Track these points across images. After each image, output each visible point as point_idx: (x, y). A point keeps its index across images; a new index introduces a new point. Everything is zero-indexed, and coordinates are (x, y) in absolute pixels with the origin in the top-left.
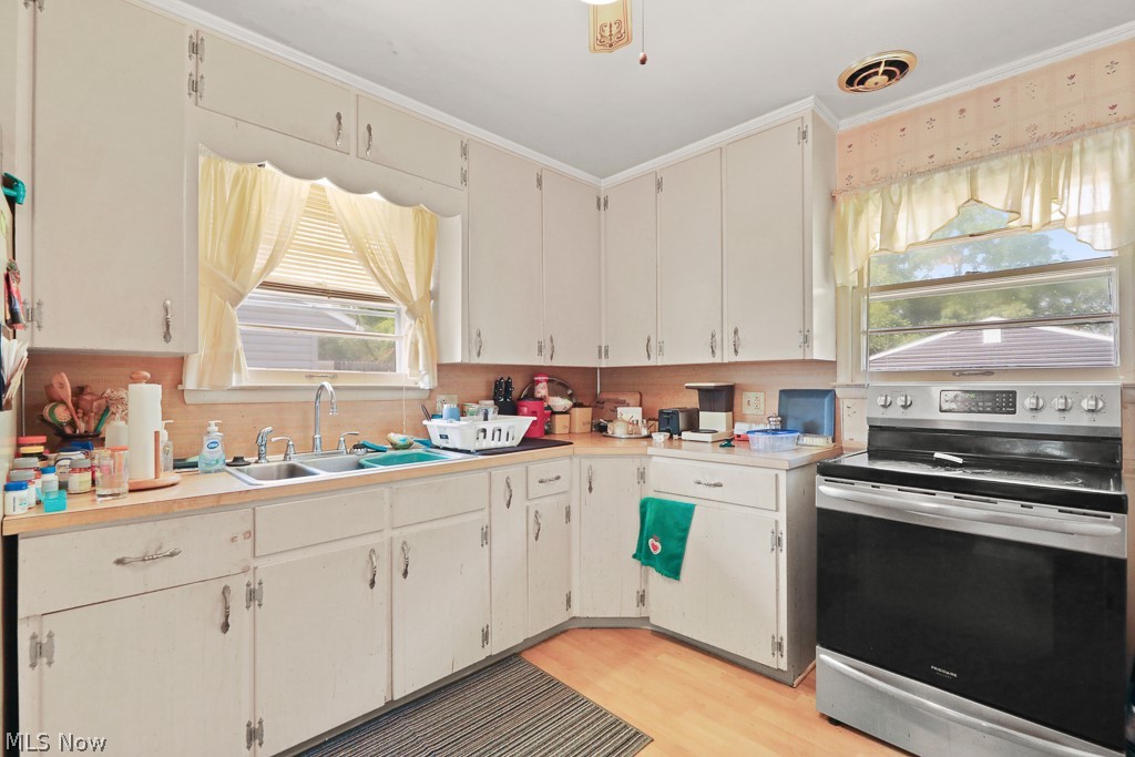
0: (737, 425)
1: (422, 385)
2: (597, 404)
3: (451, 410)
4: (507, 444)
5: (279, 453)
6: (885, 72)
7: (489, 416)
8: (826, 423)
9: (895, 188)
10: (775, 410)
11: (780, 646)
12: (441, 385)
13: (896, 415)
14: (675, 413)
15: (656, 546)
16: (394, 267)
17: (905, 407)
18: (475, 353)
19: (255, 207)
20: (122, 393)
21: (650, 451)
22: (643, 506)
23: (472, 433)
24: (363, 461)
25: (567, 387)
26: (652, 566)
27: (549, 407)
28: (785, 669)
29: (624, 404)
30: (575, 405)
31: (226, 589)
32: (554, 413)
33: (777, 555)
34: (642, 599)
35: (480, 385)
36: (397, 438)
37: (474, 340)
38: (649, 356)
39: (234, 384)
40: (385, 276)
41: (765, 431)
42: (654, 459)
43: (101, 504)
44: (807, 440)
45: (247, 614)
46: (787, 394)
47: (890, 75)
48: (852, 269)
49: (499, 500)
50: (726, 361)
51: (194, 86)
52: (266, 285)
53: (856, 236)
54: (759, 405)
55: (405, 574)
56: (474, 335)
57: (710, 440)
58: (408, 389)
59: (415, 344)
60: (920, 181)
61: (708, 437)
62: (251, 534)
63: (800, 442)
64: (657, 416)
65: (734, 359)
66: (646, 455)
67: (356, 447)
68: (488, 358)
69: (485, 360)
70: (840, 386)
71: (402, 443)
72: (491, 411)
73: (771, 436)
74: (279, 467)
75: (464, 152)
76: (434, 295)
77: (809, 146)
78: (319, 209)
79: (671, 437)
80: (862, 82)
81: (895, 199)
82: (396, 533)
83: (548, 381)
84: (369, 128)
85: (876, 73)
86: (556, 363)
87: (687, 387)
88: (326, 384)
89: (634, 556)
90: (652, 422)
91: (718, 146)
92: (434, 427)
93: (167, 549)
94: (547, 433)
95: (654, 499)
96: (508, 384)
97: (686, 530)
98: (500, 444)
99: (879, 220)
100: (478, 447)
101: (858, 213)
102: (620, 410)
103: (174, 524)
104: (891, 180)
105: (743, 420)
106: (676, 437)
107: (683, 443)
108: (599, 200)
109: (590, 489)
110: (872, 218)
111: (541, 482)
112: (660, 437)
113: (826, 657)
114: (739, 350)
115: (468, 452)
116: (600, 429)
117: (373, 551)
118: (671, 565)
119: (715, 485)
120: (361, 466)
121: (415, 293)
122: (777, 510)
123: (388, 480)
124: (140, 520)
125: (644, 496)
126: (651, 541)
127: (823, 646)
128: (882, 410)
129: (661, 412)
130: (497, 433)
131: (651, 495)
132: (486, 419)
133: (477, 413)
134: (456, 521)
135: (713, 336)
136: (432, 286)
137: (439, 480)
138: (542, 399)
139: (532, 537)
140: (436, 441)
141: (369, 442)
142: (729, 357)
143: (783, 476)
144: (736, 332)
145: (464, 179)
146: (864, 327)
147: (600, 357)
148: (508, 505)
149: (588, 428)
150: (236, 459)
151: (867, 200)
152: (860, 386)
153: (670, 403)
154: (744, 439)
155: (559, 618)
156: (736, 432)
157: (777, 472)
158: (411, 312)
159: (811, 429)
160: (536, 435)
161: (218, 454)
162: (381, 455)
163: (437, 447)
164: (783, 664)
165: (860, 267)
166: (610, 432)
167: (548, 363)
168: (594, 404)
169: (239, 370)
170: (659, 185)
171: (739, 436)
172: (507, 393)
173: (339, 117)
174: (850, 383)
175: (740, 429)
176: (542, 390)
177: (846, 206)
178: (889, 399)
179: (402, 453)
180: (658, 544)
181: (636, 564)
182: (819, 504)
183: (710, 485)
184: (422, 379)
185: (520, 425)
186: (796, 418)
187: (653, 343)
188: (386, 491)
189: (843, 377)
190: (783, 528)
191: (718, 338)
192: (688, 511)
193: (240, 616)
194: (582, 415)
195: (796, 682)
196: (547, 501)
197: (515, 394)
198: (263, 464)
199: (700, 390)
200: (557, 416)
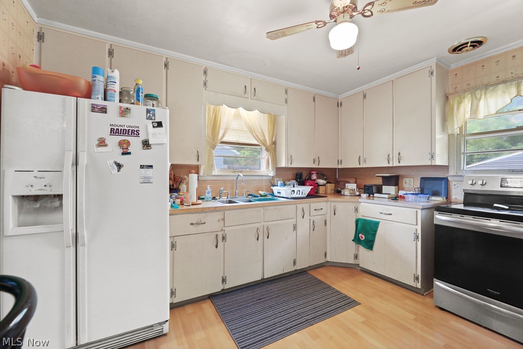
0: (400, 191)
1: (270, 175)
2: (337, 182)
3: (281, 184)
4: (302, 196)
5: (225, 196)
6: (470, 46)
7: (295, 186)
8: (443, 191)
9: (478, 92)
10: (419, 186)
11: (417, 278)
12: (276, 175)
13: (478, 188)
14: (371, 186)
15: (362, 237)
16: (261, 134)
17: (482, 185)
18: (290, 163)
19: (219, 118)
20: (186, 177)
21: (360, 200)
22: (357, 221)
23: (290, 191)
24: (251, 200)
25: (324, 176)
26: (360, 244)
27: (317, 183)
28: (420, 287)
29: (348, 182)
30: (328, 183)
31: (217, 235)
32: (319, 185)
33: (416, 243)
34: (356, 257)
35: (290, 175)
36: (262, 193)
37: (290, 159)
38: (360, 164)
39: (213, 174)
40: (258, 137)
41: (413, 194)
42: (362, 203)
43: (185, 207)
44: (433, 198)
45: (222, 243)
46: (423, 179)
47: (474, 46)
48: (456, 127)
49: (300, 216)
50: (394, 165)
51: (205, 84)
52: (222, 142)
53: (458, 113)
54: (411, 184)
55: (268, 237)
56: (290, 157)
57: (387, 197)
58: (265, 176)
59: (268, 161)
60: (491, 88)
61: (387, 196)
62: (223, 219)
63: (430, 199)
64: (363, 187)
65: (398, 165)
66: (358, 202)
67: (249, 195)
68: (294, 165)
69: (294, 166)
70: (450, 176)
71: (263, 194)
72: (295, 184)
73: (415, 196)
74: (226, 201)
75: (286, 92)
76: (274, 143)
77: (434, 78)
78: (238, 116)
79: (369, 196)
80: (460, 50)
81: (478, 97)
82: (265, 224)
83: (316, 173)
84: (255, 89)
85: (467, 46)
86: (321, 166)
87: (377, 176)
88: (240, 174)
89: (353, 240)
90: (360, 190)
91: (392, 79)
92: (275, 189)
93: (202, 222)
94: (316, 193)
95: (362, 219)
96: (301, 175)
97: (376, 231)
98: (299, 196)
99: (470, 105)
100: (291, 196)
101: (459, 103)
102: (347, 185)
103: (204, 214)
104: (476, 88)
105: (403, 189)
106: (371, 195)
107: (375, 198)
108: (338, 103)
109: (335, 214)
110: (467, 104)
111: (315, 210)
112: (364, 196)
113: (438, 283)
114: (401, 161)
115: (288, 198)
116: (338, 192)
117: (258, 229)
118: (369, 245)
119: (389, 214)
120: (250, 201)
121: (268, 142)
122: (417, 225)
123: (263, 206)
124: (196, 213)
125: (358, 218)
126: (360, 235)
127: (437, 279)
128: (471, 186)
129: (365, 186)
130: (298, 192)
131: (361, 217)
132: (294, 187)
133: (290, 185)
134: (285, 221)
135: (389, 156)
136: (274, 139)
137: (279, 207)
138: (314, 180)
139: (312, 229)
140: (276, 194)
141: (253, 194)
142: (396, 164)
143: (419, 212)
144: (399, 154)
145: (286, 102)
146: (462, 151)
147: (338, 164)
148: (303, 218)
149: (333, 192)
150: (213, 197)
151: (464, 97)
152: (460, 176)
153: (369, 182)
154: (402, 197)
155: (322, 260)
156: (400, 194)
157: (417, 210)
158: (267, 149)
159: (436, 194)
160: (313, 193)
161: (209, 196)
162: (257, 198)
163: (276, 196)
164: (419, 286)
165: (460, 126)
166: (342, 193)
167: (317, 167)
168: (335, 182)
169: (214, 170)
170: (365, 96)
171: (401, 196)
172: (301, 177)
173: (245, 87)
174: (455, 174)
175: (401, 193)
176: (314, 177)
177: (454, 101)
178: (474, 182)
179: (264, 197)
180: (363, 236)
181: (353, 244)
182: (435, 222)
183: (386, 214)
184: (270, 173)
185: (307, 189)
186: (429, 189)
187: (361, 158)
188: (262, 209)
189: (452, 172)
190: (419, 232)
191: (391, 156)
192: (376, 224)
193: (220, 243)
194: (331, 187)
195: (425, 294)
196: (317, 217)
197: (304, 178)
198: (221, 199)
199: (383, 177)
200: (320, 187)
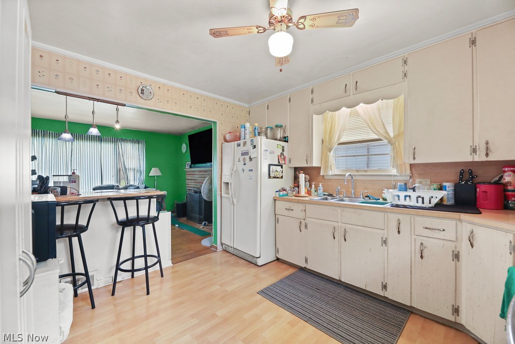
18: (411, 158)
31: (301, 222)
37: (411, 151)
39: (331, 174)
40: (378, 131)
45: (305, 230)
51: (312, 101)
52: (340, 144)
55: (345, 240)
58: (394, 176)
62: (305, 210)
67: (366, 197)
75: (405, 62)
84: (357, 82)
93: (292, 209)
103: (292, 204)
109: (472, 245)
111: (425, 228)
117: (334, 227)
124: (288, 202)
134: (368, 229)
141: (370, 196)
145: (405, 76)
148: (398, 233)
167: (483, 159)
169: (332, 170)
173: (346, 86)
188: (338, 209)
